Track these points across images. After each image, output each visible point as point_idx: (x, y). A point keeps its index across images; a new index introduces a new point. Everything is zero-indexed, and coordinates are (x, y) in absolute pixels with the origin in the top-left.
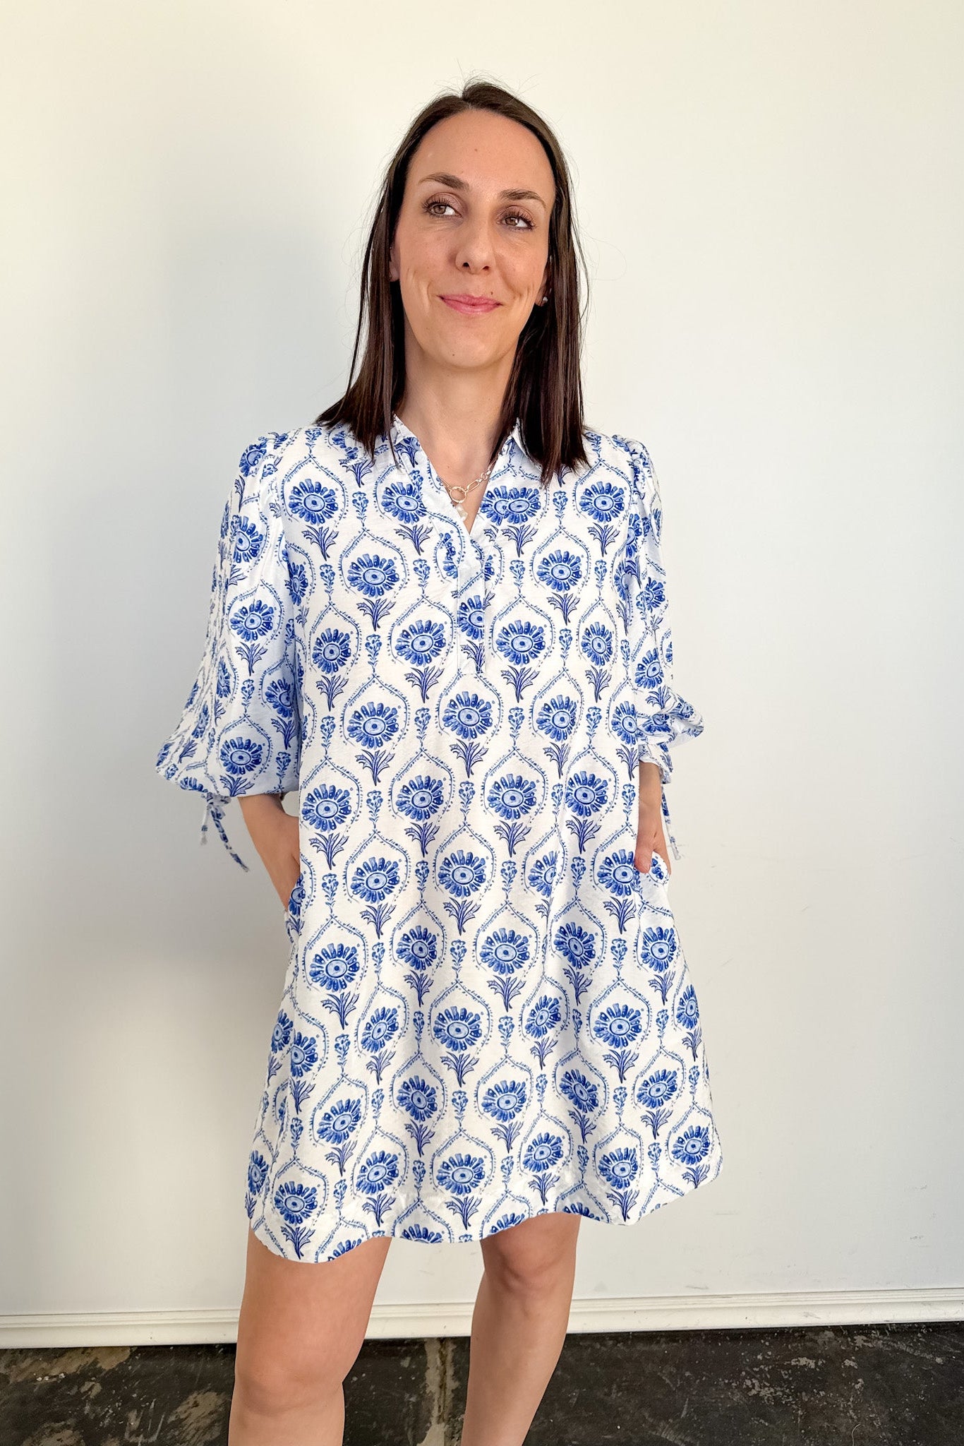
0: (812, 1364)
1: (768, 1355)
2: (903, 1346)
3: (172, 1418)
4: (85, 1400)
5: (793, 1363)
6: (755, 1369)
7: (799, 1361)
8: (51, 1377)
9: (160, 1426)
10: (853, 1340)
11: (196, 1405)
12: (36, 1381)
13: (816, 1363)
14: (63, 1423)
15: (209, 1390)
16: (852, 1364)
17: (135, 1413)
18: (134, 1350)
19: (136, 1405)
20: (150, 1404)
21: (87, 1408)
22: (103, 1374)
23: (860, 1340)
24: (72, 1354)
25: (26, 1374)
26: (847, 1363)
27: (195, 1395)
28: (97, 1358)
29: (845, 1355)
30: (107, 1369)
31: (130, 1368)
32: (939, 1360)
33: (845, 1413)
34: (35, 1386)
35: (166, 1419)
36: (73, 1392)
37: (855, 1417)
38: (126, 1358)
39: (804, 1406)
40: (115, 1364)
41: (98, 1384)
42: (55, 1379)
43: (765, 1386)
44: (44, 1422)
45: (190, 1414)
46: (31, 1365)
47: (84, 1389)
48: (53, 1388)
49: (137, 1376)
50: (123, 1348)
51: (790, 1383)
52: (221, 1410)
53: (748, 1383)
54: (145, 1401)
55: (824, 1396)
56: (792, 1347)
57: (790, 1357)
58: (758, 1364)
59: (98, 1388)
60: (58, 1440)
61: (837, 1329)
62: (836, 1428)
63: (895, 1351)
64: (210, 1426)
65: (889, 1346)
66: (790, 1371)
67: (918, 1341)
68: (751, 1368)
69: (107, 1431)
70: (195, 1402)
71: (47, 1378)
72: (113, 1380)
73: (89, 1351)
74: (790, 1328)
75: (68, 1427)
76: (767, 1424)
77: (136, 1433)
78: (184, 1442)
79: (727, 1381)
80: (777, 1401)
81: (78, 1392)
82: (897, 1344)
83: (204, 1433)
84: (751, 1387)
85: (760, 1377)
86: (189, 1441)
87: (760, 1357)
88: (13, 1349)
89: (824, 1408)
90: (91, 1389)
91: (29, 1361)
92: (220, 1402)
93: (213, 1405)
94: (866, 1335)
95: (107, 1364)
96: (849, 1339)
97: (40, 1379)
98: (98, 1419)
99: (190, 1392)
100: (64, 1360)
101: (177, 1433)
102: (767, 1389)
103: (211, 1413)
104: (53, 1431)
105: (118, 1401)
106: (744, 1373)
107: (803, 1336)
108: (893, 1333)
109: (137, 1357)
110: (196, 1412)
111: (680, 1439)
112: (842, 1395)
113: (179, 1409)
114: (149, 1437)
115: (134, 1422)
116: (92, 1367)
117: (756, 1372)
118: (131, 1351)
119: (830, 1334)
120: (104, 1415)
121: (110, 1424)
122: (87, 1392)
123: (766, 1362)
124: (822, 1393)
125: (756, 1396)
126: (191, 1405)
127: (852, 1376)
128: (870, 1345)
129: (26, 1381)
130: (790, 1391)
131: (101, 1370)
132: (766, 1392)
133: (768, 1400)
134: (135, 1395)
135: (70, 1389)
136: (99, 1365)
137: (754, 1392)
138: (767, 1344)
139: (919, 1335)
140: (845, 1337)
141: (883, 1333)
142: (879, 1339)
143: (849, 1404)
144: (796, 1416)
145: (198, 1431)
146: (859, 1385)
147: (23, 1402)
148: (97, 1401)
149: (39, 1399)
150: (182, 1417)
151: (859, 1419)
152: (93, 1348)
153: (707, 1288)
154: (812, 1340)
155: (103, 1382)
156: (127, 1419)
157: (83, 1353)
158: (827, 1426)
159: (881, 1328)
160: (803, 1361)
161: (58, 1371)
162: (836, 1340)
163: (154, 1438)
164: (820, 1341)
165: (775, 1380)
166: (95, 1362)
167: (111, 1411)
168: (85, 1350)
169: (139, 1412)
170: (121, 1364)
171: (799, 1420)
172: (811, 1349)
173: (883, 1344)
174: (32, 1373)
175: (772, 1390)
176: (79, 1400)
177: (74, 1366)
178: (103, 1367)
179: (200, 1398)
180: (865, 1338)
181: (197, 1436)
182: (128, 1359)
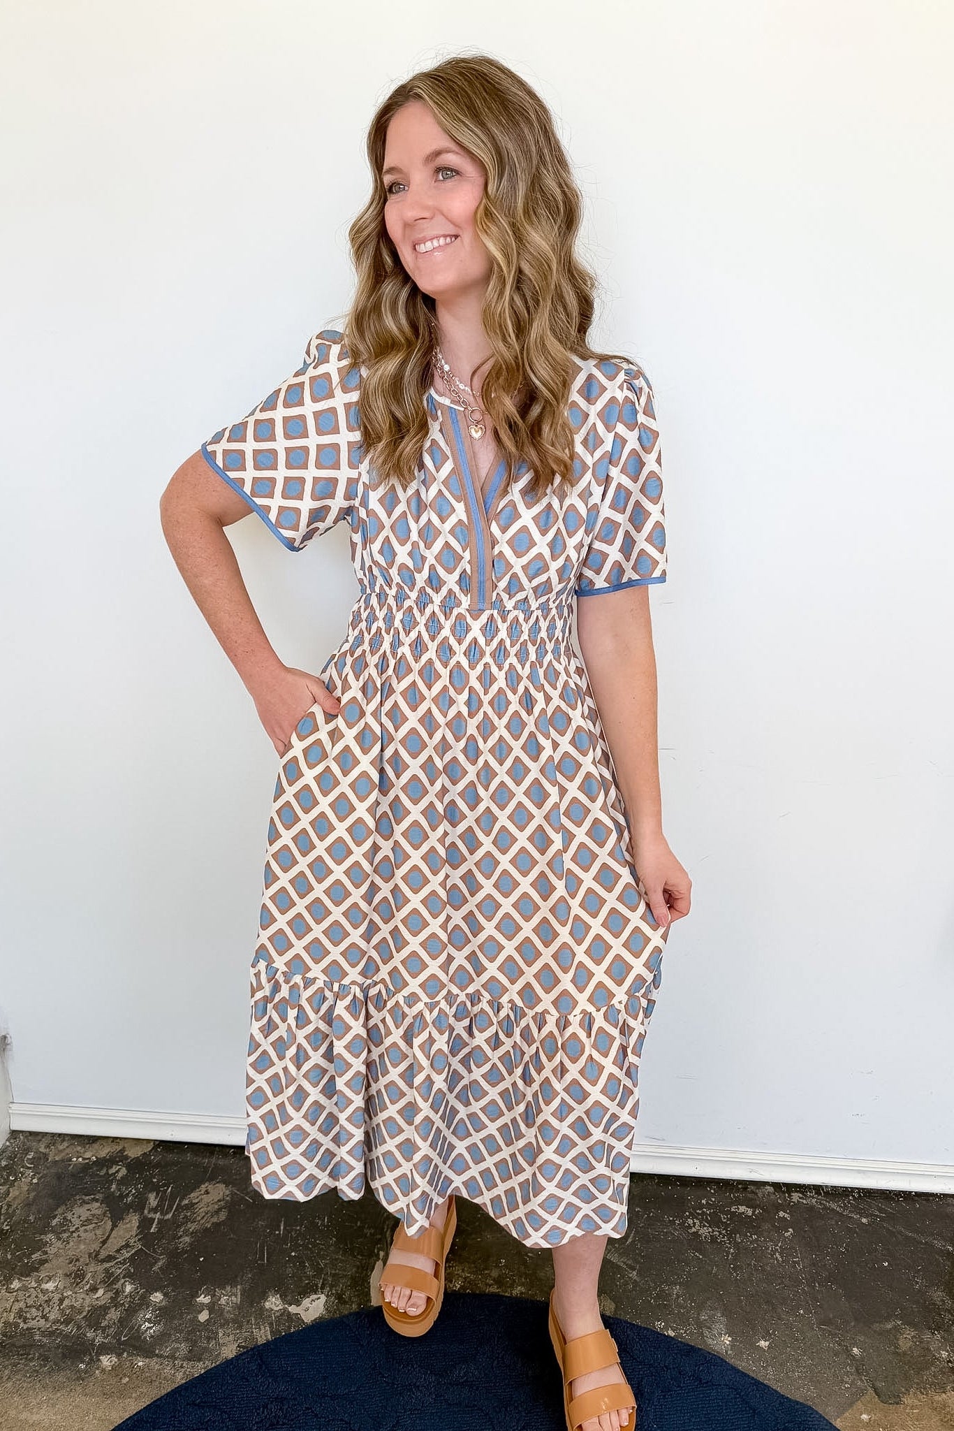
0: (750, 1212)
1: (712, 1201)
2: (833, 1206)
3: (186, 1202)
4: (112, 1179)
5: (733, 1210)
6: (698, 1211)
7: (738, 1209)
8: (84, 1159)
9: (175, 1207)
10: (790, 1196)
11: (207, 1192)
12: (71, 1160)
13: (754, 1212)
14: (92, 1196)
15: (218, 1182)
16: (786, 1216)
17: (155, 1194)
18: (157, 1143)
19: (156, 1188)
20: (168, 1189)
21: (114, 1186)
22: (129, 1160)
23: (796, 1197)
24: (103, 1142)
25: (63, 1154)
26: (781, 1214)
27: (206, 1185)
28: (124, 1148)
29: (778, 1208)
30: (133, 1156)
31: (153, 1157)
32: (864, 1220)
33: (772, 1256)
34: (70, 1165)
35: (180, 1201)
36: (102, 1173)
37: (780, 1259)
38: (150, 1149)
39: (737, 1245)
40: (140, 1153)
41: (124, 1169)
42: (87, 1161)
43: (704, 1226)
44: (76, 1195)
45: (202, 1199)
46: (67, 1147)
47: (111, 1171)
48: (86, 1168)
49: (157, 1165)
50: (148, 1141)
51: (726, 1226)
52: (228, 1198)
53: (690, 1221)
54: (164, 1185)
55: (756, 1240)
56: (734, 1196)
57: (732, 1204)
58: (701, 1207)
59: (124, 1171)
60: (88, 1210)
61: (777, 1186)
62: (761, 1267)
63: (825, 1208)
64: (217, 1212)
65: (821, 1204)
66: (729, 1216)
67: (849, 1203)
68: (695, 1210)
69: (129, 1207)
70: (206, 1191)
71: (80, 1159)
72: (137, 1166)
73: (118, 1140)
74: (734, 1181)
75: (97, 1200)
76: (701, 1257)
77: (155, 1210)
78: (195, 1222)
79: (671, 1219)
80: (714, 1239)
81: (107, 1173)
82: (829, 1203)
83: (212, 1216)
84: (692, 1225)
85: (703, 1218)
86: (199, 1221)
87: (704, 1202)
88: (52, 1133)
89: (754, 1249)
90: (117, 1172)
91: (66, 1144)
92: (228, 1192)
93: (221, 1194)
94: (802, 1193)
95: (134, 1152)
96: (787, 1195)
97: (75, 1159)
98: (122, 1197)
99: (203, 1182)
100: (96, 1146)
101: (189, 1214)
102: (705, 1228)
103: (219, 1201)
104: (84, 1202)
105: (141, 1184)
106: (687, 1213)
107: (745, 1189)
108: (827, 1193)
109: (159, 1150)
110: (206, 1199)
111: (622, 1262)
112: (771, 1241)
113: (192, 1195)
114: (167, 1213)
115: (153, 1200)
116: (119, 1154)
117: (698, 1214)
118: (154, 1144)
119: (771, 1189)
120: (128, 1194)
121: (133, 1201)
122: (115, 1173)
123: (708, 1206)
124: (754, 1237)
125: (696, 1234)
126: (202, 1192)
127: (785, 1225)
128: (804, 1202)
129: (63, 1161)
130: (726, 1232)
131: (127, 1157)
132: (705, 1231)
133: (705, 1237)
134: (155, 1180)
135: (100, 1170)
136: (126, 1153)
137: (694, 1230)
138: (712, 1191)
139: (851, 1198)
140: (784, 1192)
141: (818, 1193)
142: (813, 1198)
143: (778, 1248)
144: (728, 1253)
145: (207, 1214)
146: (789, 1233)
147: (59, 1177)
148: (123, 1182)
149: (73, 1175)
150: (194, 1201)
151: (783, 1261)
152: (121, 1139)
153: (664, 1140)
154: (753, 1192)
155: (129, 1167)
156: (147, 1199)
157: (113, 1142)
158: (754, 1264)
159: (817, 1189)
160: (742, 1209)
161: (91, 1154)
162: (774, 1194)
163: (169, 1216)
164: (760, 1195)
165: (714, 1222)
166: (123, 1150)
167: (134, 1191)
168: (115, 1139)
169: (157, 1194)
170: (145, 1153)
171: (730, 1256)
172: (752, 1199)
173: (816, 1202)
174: (68, 1154)
175: (710, 1230)
176: (109, 1179)
177: (104, 1152)
178: (129, 1155)
179: (210, 1188)
180: (801, 1195)
181: (205, 1218)
182: (151, 1150)
